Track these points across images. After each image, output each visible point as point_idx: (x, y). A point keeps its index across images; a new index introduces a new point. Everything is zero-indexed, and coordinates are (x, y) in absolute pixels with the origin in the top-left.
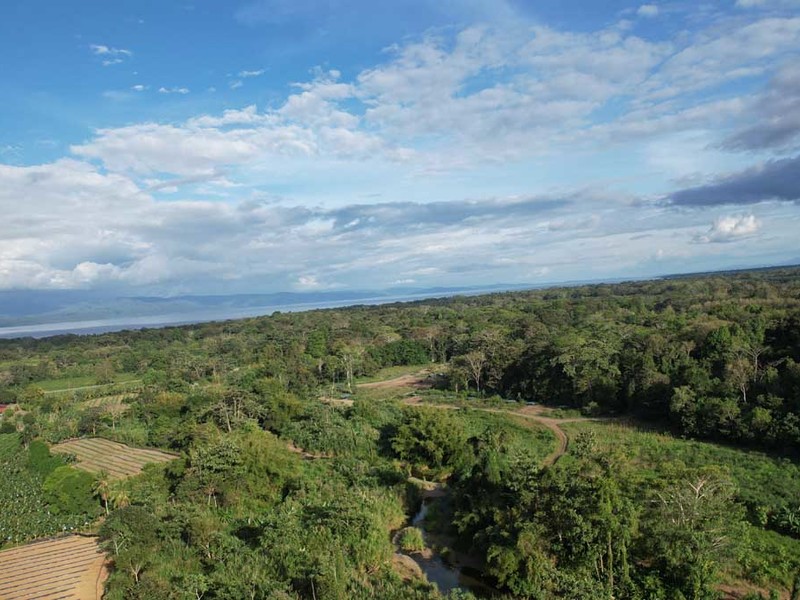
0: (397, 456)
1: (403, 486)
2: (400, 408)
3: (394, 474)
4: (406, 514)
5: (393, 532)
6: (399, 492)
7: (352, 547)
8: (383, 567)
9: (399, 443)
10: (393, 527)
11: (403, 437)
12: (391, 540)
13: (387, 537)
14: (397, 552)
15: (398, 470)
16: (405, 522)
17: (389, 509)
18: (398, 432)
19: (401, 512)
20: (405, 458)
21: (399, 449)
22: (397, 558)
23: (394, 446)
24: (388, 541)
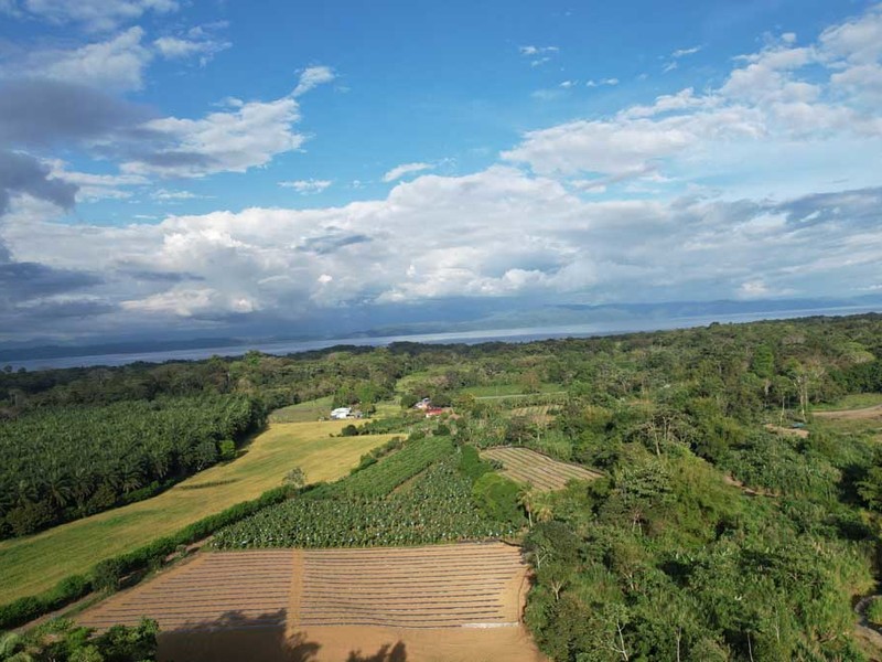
0: (865, 504)
1: (873, 543)
2: (870, 446)
3: (859, 526)
4: (876, 579)
5: (856, 599)
6: (867, 550)
7: (800, 606)
8: (840, 638)
9: (868, 489)
10: (856, 592)
11: (873, 481)
12: (853, 606)
13: (847, 603)
14: (860, 624)
15: (866, 522)
16: (874, 589)
17: (851, 568)
18: (867, 475)
19: (870, 576)
20: (875, 508)
21: (867, 496)
22: (860, 631)
23: (861, 492)
24: (849, 608)
